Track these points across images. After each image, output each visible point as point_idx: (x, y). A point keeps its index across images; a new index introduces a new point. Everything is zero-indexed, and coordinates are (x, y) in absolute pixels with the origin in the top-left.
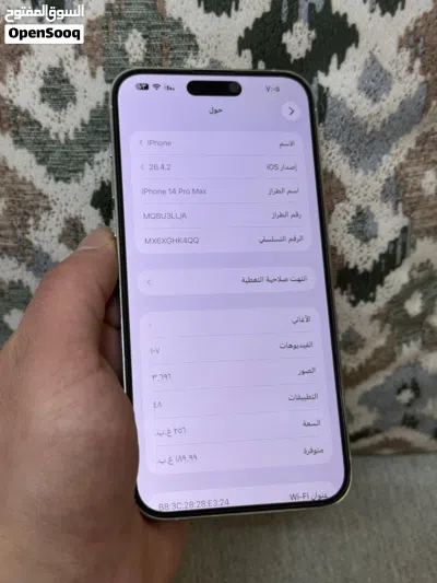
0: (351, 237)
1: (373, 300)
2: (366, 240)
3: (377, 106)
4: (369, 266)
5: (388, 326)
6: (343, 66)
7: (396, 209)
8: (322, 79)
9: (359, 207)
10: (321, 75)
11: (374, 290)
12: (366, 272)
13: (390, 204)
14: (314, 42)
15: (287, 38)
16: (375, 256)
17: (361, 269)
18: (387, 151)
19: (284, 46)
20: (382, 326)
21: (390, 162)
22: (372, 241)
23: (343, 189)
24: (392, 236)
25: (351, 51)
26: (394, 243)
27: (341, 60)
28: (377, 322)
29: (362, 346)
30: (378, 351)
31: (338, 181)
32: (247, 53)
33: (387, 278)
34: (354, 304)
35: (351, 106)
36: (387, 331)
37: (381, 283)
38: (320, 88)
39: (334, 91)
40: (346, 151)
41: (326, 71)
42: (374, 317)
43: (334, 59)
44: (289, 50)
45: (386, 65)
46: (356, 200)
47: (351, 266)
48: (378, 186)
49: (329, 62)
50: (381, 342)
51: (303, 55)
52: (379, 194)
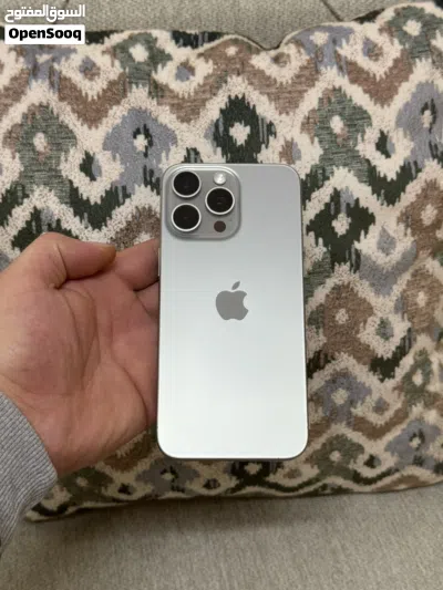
0: (378, 337)
1: (393, 377)
2: (387, 339)
3: (388, 258)
4: (390, 355)
5: (403, 394)
6: (368, 236)
7: (403, 317)
8: (357, 245)
9: (381, 318)
10: (356, 243)
11: (394, 371)
12: (388, 359)
13: (400, 315)
14: (350, 224)
15: (334, 223)
16: (394, 349)
17: (385, 358)
18: (395, 283)
19: (333, 228)
20: (399, 395)
21: (397, 289)
22: (391, 339)
23: (372, 308)
24: (402, 335)
25: (371, 228)
26: (404, 339)
27: (366, 233)
28: (396, 392)
29: (387, 409)
30: (397, 412)
31: (369, 304)
32: (312, 234)
33: (401, 362)
34: (382, 381)
35: (374, 259)
36: (403, 398)
37: (398, 366)
38: (356, 250)
39: (364, 252)
40: (372, 285)
41: (359, 240)
42: (395, 389)
43: (363, 233)
44: (337, 230)
45: (391, 233)
46: (380, 315)
47: (379, 356)
48: (392, 304)
49: (359, 234)
50: (399, 405)
51: (344, 232)
52: (392, 309)
